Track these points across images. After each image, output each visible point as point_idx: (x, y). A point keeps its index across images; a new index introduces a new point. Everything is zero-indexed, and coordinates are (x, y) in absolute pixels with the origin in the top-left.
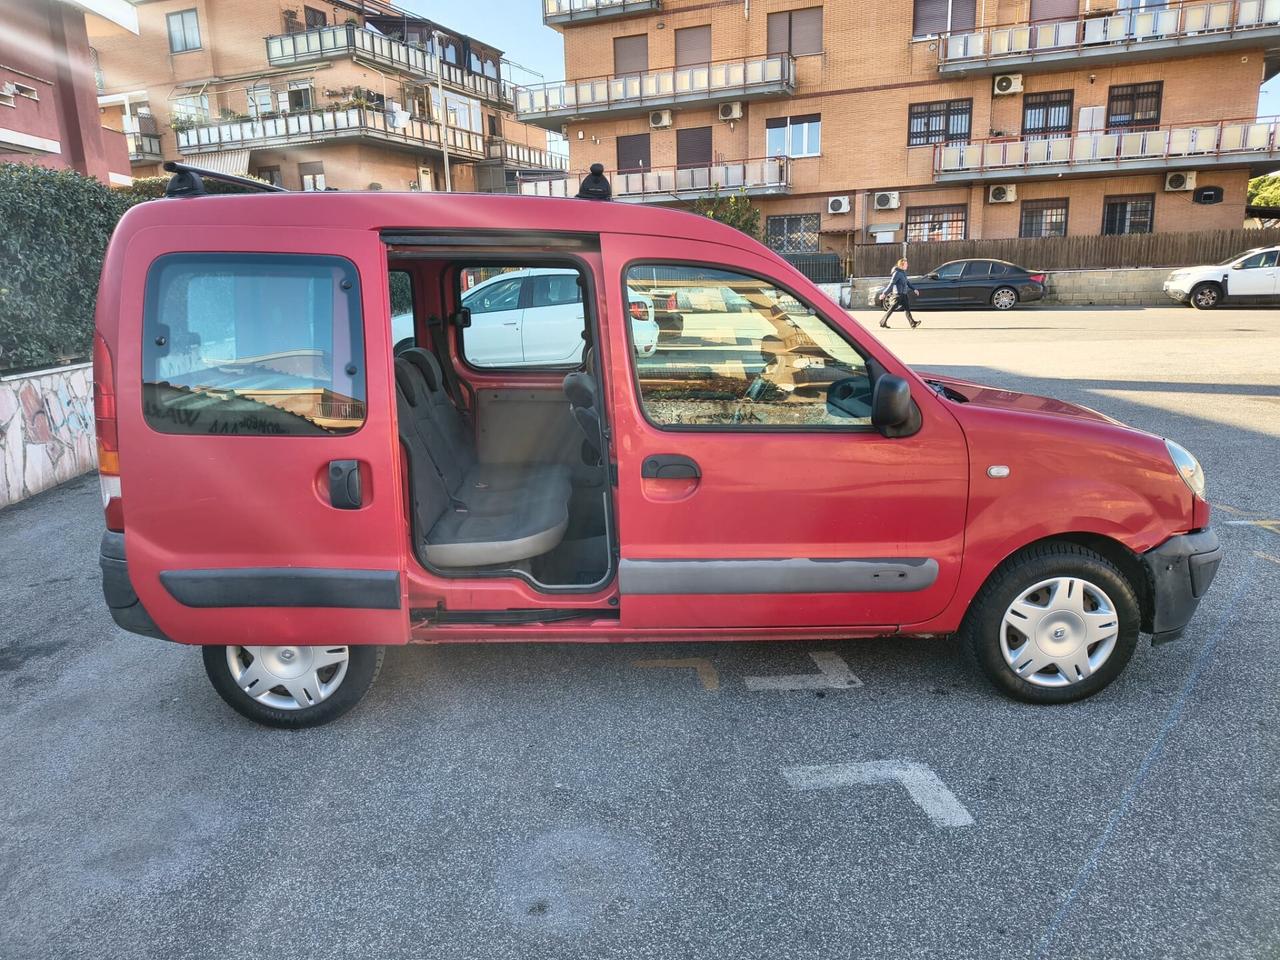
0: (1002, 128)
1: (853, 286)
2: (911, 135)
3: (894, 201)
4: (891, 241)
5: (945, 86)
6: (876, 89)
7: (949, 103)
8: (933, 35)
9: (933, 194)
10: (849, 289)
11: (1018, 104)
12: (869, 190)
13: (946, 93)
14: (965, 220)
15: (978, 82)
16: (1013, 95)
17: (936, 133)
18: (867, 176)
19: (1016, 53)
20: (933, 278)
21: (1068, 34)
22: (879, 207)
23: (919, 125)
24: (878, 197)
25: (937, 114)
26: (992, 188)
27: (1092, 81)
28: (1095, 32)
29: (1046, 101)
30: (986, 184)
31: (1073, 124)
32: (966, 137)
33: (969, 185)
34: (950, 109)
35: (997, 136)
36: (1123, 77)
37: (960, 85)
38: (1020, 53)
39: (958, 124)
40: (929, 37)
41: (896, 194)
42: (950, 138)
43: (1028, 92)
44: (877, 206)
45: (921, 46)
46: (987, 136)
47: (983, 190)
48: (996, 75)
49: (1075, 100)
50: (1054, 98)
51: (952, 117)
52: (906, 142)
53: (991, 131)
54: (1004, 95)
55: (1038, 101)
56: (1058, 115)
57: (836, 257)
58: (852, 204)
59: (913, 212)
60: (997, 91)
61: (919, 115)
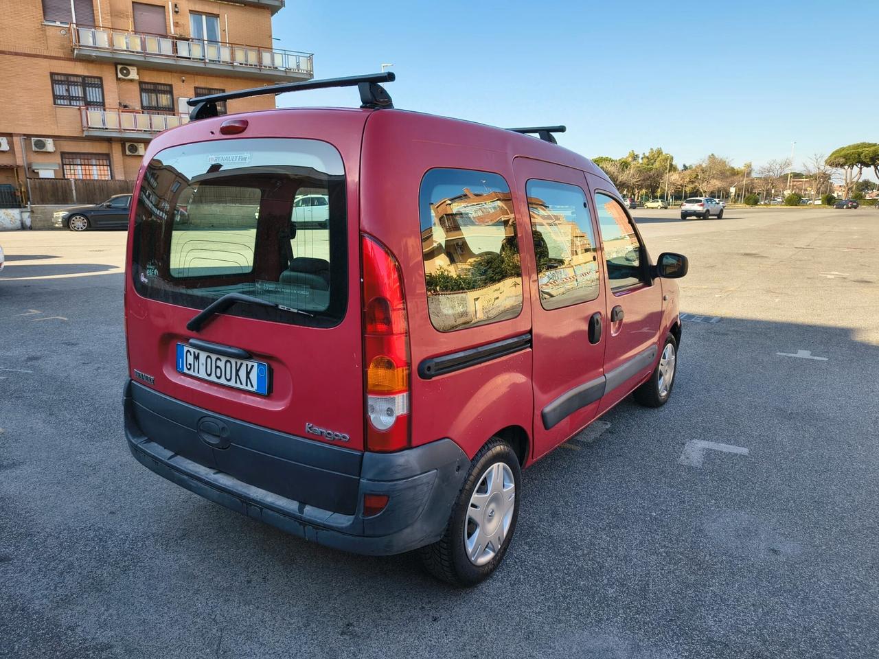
0: (127, 103)
1: (32, 212)
2: (55, 97)
3: (50, 146)
4: (53, 177)
5: (78, 64)
6: (16, 54)
7: (84, 77)
8: (61, 23)
9: (81, 144)
10: (28, 214)
11: (136, 88)
12: (24, 135)
13: (80, 70)
14: (110, 166)
15: (105, 67)
16: (131, 81)
17: (77, 99)
18: (21, 123)
19: (131, 51)
20: (108, 206)
21: (166, 46)
22: (37, 150)
23: (61, 90)
24: (35, 142)
25: (75, 84)
26: (127, 145)
27: (183, 81)
28: (183, 50)
29: (155, 89)
30: (123, 141)
31: (175, 107)
32: (102, 105)
33: (109, 140)
34: (85, 82)
35: (124, 107)
36: (202, 83)
37: (90, 66)
38: (133, 52)
39: (93, 94)
40: (58, 24)
41: (50, 141)
42: (89, 104)
43: (142, 80)
44: (34, 148)
45: (54, 29)
46: (118, 107)
47: (120, 145)
48: (119, 64)
49: (174, 92)
50: (160, 88)
51: (87, 88)
52: (52, 102)
53: (120, 104)
54: (124, 80)
55: (149, 87)
56: (164, 100)
57: (10, 187)
58: (11, 144)
59: (67, 156)
60: (120, 76)
61: (60, 82)
